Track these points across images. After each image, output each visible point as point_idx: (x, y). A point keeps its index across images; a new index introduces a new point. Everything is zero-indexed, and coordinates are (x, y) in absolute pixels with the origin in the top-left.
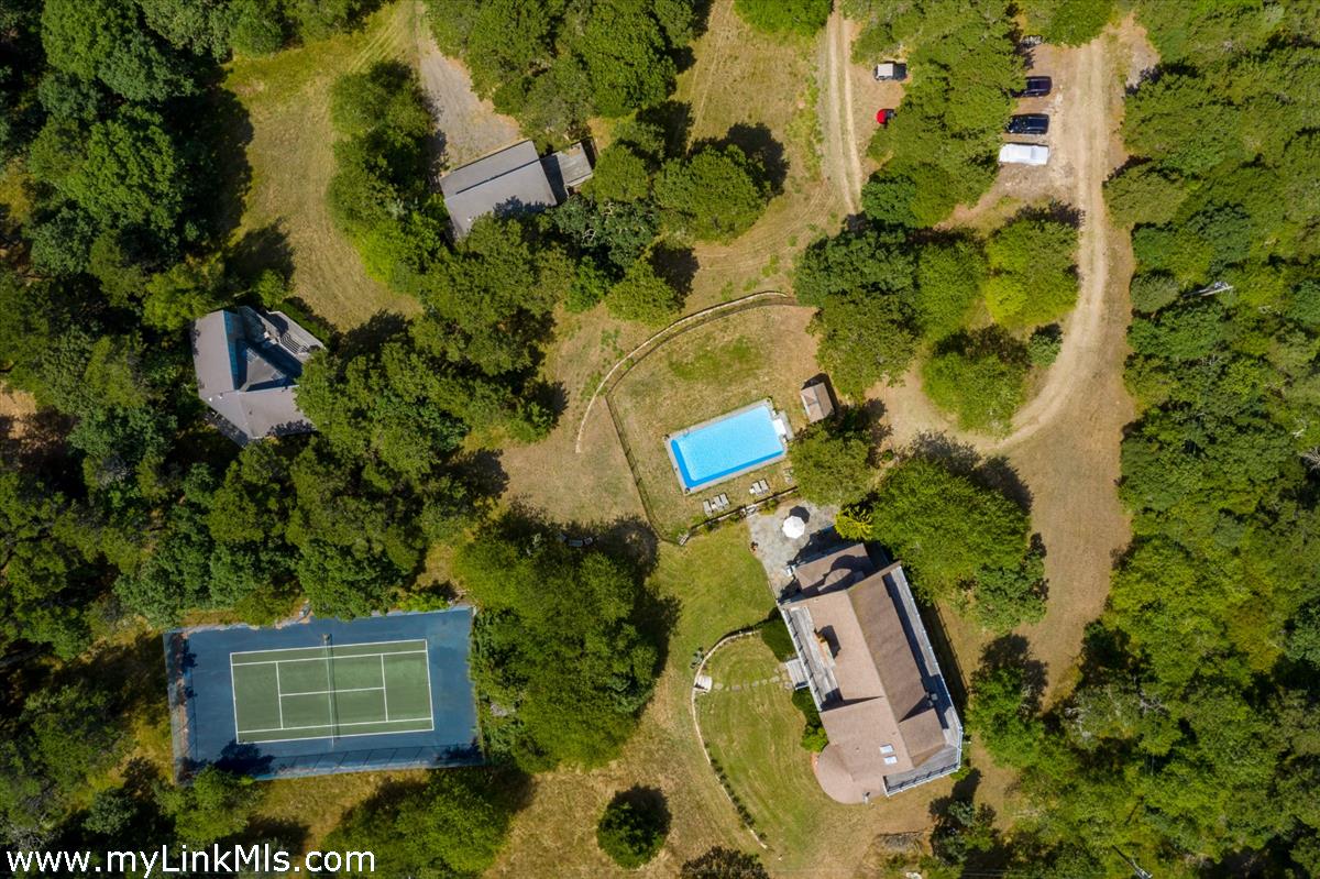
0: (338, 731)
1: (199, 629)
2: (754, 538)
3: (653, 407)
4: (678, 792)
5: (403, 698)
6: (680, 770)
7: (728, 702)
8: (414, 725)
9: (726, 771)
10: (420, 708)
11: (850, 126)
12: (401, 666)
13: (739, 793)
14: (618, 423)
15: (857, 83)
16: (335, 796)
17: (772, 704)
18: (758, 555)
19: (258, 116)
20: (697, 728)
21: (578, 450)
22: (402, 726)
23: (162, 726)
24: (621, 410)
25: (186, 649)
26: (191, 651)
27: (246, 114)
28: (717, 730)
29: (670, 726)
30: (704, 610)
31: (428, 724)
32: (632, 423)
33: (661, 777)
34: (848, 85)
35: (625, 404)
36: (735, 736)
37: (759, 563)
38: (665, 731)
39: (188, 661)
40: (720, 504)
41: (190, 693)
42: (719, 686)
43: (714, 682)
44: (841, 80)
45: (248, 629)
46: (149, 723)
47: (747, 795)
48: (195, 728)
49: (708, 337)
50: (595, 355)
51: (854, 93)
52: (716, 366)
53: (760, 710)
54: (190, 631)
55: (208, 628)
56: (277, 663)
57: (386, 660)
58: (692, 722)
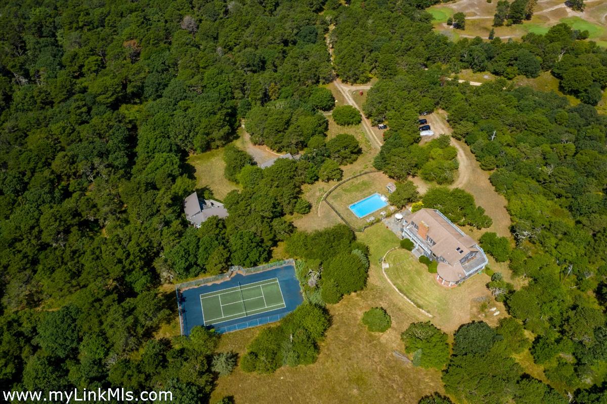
0: (247, 314)
1: (187, 289)
2: (387, 225)
3: (341, 200)
4: (389, 307)
5: (271, 299)
6: (387, 298)
7: (397, 269)
8: (277, 307)
9: (405, 292)
10: (280, 300)
11: (376, 138)
12: (269, 288)
13: (413, 298)
14: (331, 206)
15: (374, 131)
16: (249, 339)
17: (413, 266)
18: (390, 229)
19: (197, 167)
20: (389, 280)
21: (319, 216)
22: (273, 308)
23: (173, 324)
24: (331, 203)
25: (182, 296)
26: (184, 296)
27: (194, 167)
28: (396, 278)
29: (378, 284)
30: (377, 247)
31: (283, 305)
32: (335, 205)
33: (381, 303)
34: (372, 132)
35: (331, 201)
36: (404, 279)
37: (391, 231)
38: (377, 286)
39: (183, 300)
40: (372, 219)
41: (183, 311)
42: (392, 265)
43: (389, 264)
44: (370, 131)
45: (206, 286)
46: (167, 324)
47: (416, 297)
48: (187, 323)
49: (353, 182)
50: (318, 194)
51: (375, 134)
52: (358, 188)
53: (409, 269)
54: (184, 290)
55: (191, 288)
56: (219, 294)
57: (263, 287)
58: (386, 280)
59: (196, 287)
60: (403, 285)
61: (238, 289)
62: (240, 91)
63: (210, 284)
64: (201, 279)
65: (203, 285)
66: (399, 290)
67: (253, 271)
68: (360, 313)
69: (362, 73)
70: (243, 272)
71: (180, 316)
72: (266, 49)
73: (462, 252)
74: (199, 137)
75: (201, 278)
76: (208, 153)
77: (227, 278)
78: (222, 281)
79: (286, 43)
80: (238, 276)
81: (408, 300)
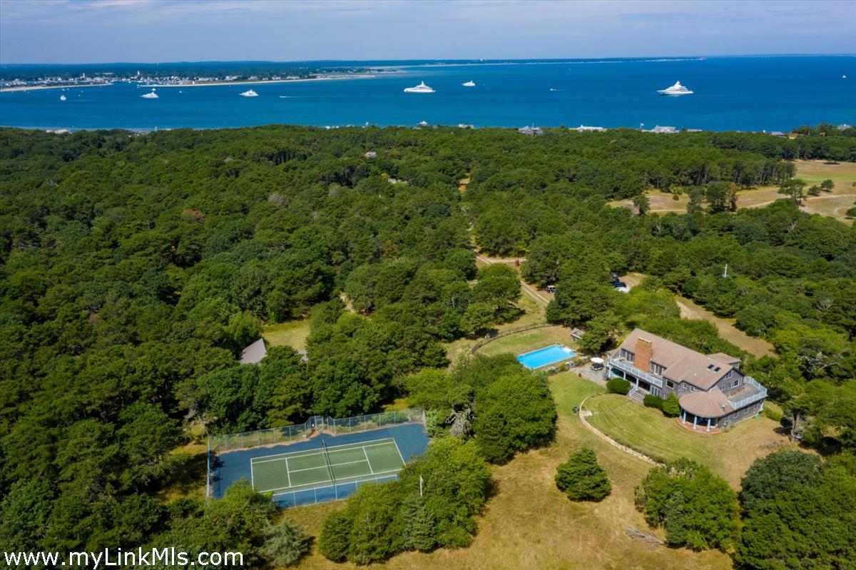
0: (336, 482)
1: (228, 452)
2: (578, 374)
5: (381, 463)
7: (607, 417)
8: (393, 473)
9: (628, 442)
11: (545, 300)
12: (378, 450)
15: (540, 293)
17: (635, 411)
18: (585, 378)
20: (596, 431)
25: (217, 460)
26: (221, 461)
28: (609, 427)
29: (577, 437)
30: (567, 396)
34: (538, 295)
36: (622, 427)
37: (588, 380)
38: (575, 440)
39: (217, 465)
40: (553, 368)
41: (216, 479)
42: (597, 412)
43: (592, 412)
45: (264, 447)
47: (649, 449)
50: (460, 350)
51: (543, 296)
53: (629, 415)
54: (221, 453)
55: (235, 450)
56: (286, 459)
57: (366, 449)
58: (590, 432)
59: (245, 449)
60: (623, 434)
61: (322, 451)
62: (341, 252)
63: (270, 446)
64: (257, 439)
65: (258, 447)
66: (616, 440)
67: (350, 430)
68: (549, 477)
69: (516, 240)
70: (332, 431)
71: (208, 485)
72: (380, 222)
73: (717, 369)
74: (275, 293)
75: (256, 436)
76: (286, 324)
77: (304, 437)
78: (294, 442)
79: (407, 218)
80: (322, 436)
81: (636, 454)
